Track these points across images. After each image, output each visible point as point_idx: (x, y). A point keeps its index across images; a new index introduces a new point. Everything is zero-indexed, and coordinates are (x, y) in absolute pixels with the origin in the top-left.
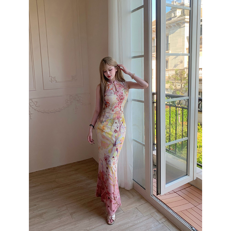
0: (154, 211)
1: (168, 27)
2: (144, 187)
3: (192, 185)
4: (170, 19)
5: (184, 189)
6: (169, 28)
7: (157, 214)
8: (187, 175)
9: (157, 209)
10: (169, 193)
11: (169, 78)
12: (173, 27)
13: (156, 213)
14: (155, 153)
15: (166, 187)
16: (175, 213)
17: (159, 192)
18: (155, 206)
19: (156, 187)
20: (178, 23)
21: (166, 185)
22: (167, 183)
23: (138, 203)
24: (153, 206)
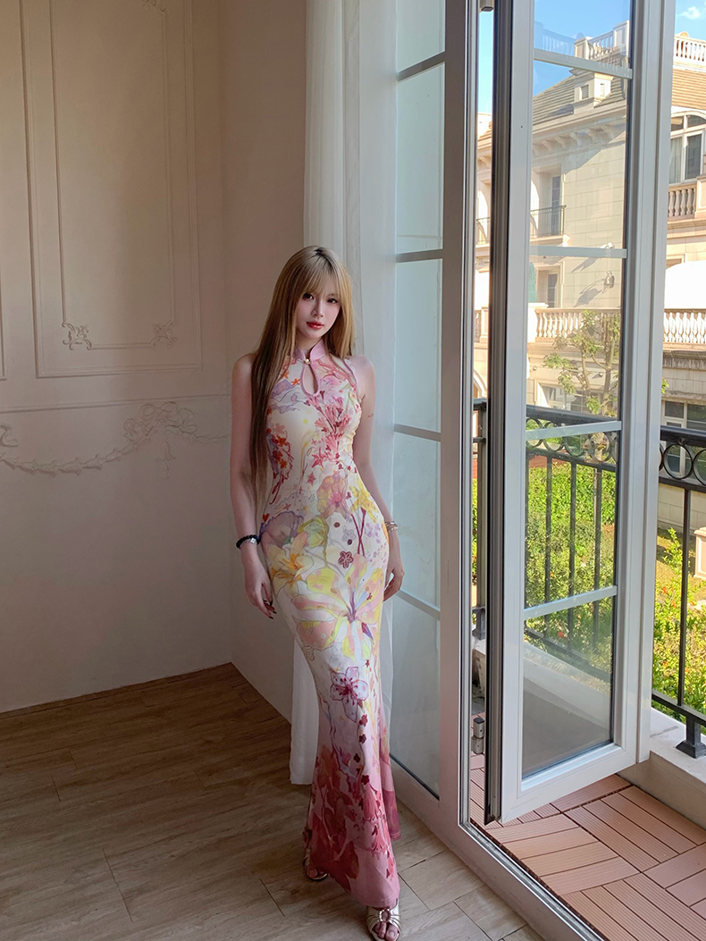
0: (469, 887)
1: (561, 141)
2: (436, 788)
3: (632, 785)
4: (569, 110)
5: (600, 798)
7: (482, 901)
8: (611, 741)
9: (482, 881)
10: (538, 815)
12: (579, 142)
13: (479, 898)
14: (481, 647)
15: (523, 790)
16: (558, 898)
17: (494, 812)
18: (475, 869)
19: (483, 788)
21: (525, 782)
22: (526, 774)
23: (406, 853)
24: (467, 867)
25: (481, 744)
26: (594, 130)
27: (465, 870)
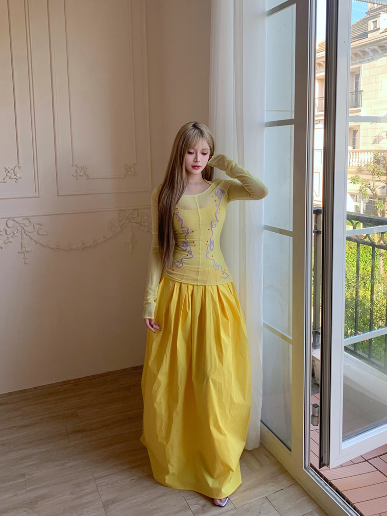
0: (310, 508)
1: (360, 54)
4: (365, 35)
6: (362, 57)
9: (318, 505)
17: (325, 461)
20: (382, 43)
21: (344, 443)
22: (346, 436)
23: (271, 484)
24: (308, 495)
25: (317, 420)
26: (380, 47)
27: (306, 497)
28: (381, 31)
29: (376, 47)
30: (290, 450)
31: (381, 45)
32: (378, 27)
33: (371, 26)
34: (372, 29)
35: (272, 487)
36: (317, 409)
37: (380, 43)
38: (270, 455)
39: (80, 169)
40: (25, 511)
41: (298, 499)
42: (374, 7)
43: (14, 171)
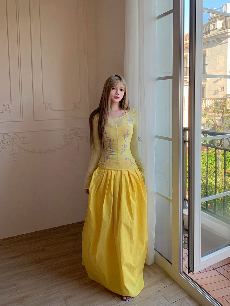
2: (170, 261)
4: (208, 32)
5: (227, 264)
6: (207, 44)
10: (206, 270)
11: (207, 109)
12: (212, 42)
13: (187, 299)
14: (186, 212)
15: (201, 261)
17: (191, 269)
20: (218, 37)
21: (202, 258)
22: (202, 256)
23: (161, 283)
24: (182, 288)
25: (187, 245)
26: (217, 39)
27: (182, 289)
28: (217, 30)
29: (215, 39)
30: (172, 264)
31: (218, 38)
32: (216, 28)
33: (212, 27)
34: (212, 29)
35: (162, 285)
36: (187, 239)
37: (217, 37)
38: (160, 268)
39: (47, 105)
40: (17, 304)
41: (177, 291)
42: (213, 17)
43: (8, 106)
